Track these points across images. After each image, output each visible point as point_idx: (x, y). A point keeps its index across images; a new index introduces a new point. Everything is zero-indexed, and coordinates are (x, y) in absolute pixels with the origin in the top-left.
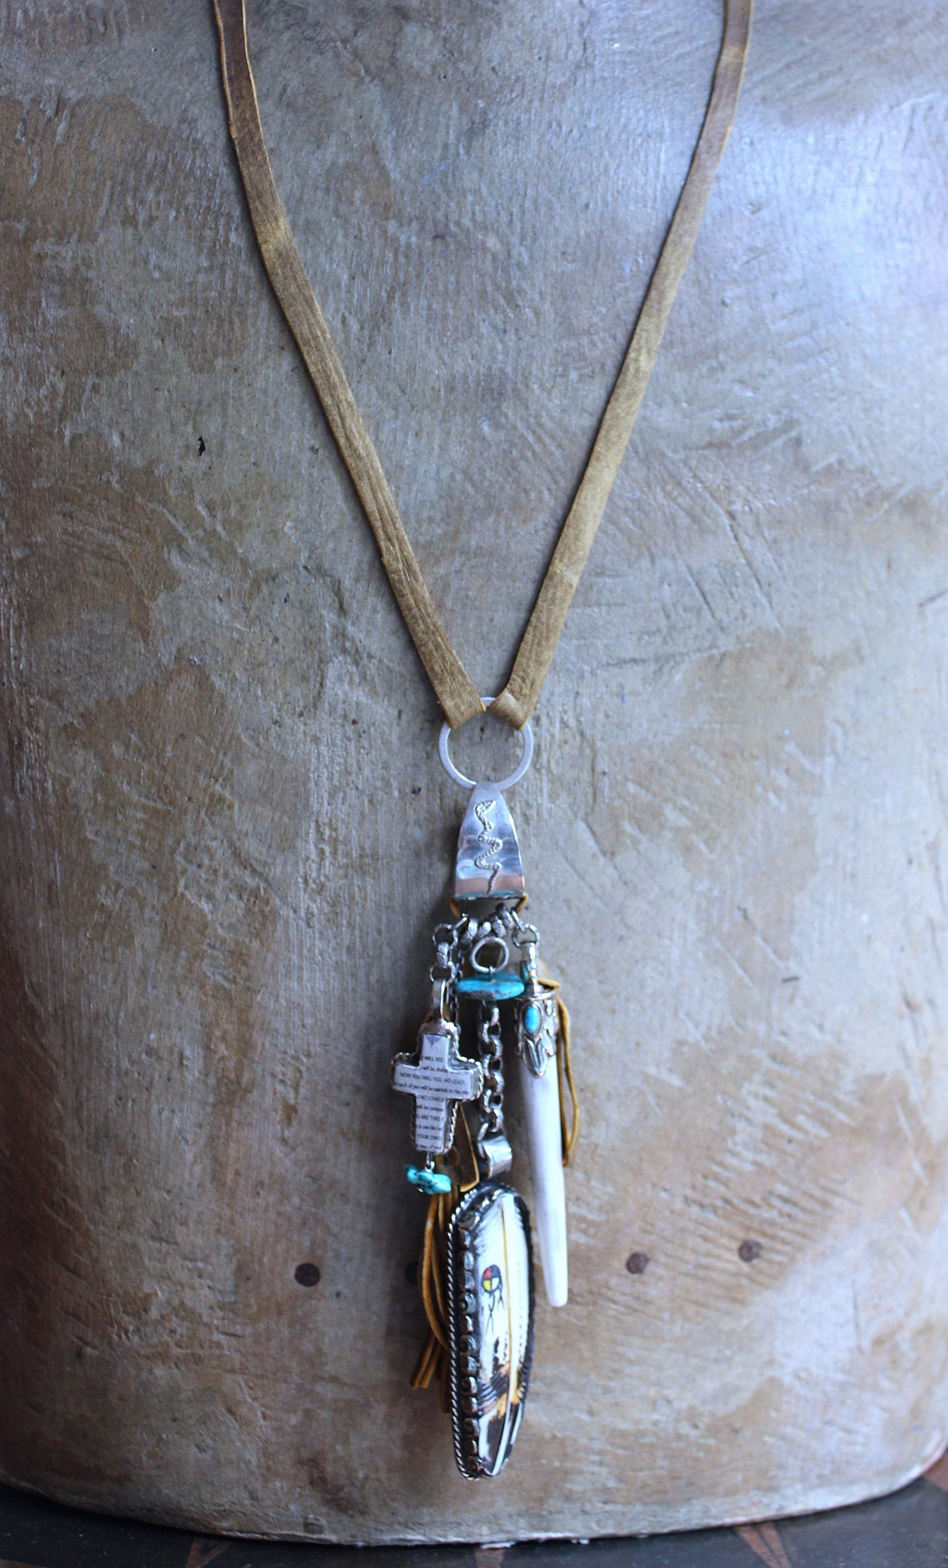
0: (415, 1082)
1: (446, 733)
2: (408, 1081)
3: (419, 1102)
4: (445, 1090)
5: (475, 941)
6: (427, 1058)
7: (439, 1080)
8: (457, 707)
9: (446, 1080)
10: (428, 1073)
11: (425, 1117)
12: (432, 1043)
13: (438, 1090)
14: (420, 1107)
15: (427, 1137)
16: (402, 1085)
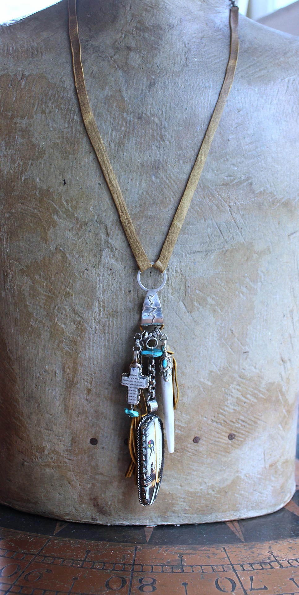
0: (128, 382)
2: (126, 382)
4: (137, 385)
5: (148, 339)
7: (135, 382)
8: (143, 265)
9: (138, 382)
10: (132, 380)
11: (131, 393)
12: (133, 370)
13: (135, 385)
14: (130, 390)
15: (131, 400)
16: (124, 383)
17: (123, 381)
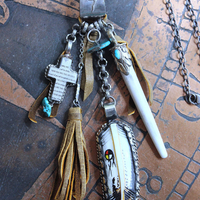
0: (57, 74)
2: (54, 73)
3: (57, 81)
5: (87, 31)
6: (63, 66)
9: (69, 75)
10: (62, 71)
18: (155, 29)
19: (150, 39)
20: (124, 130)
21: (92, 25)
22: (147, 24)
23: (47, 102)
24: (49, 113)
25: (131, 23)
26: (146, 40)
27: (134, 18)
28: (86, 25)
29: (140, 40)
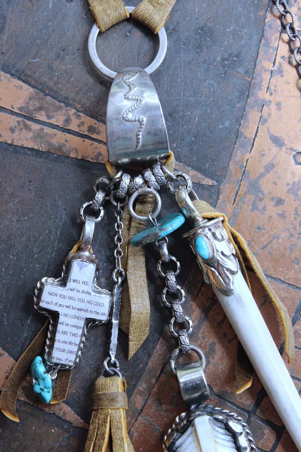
0: (61, 301)
1: (95, 31)
2: (55, 299)
3: (61, 319)
4: (86, 311)
5: (129, 194)
6: (74, 281)
7: (83, 301)
9: (89, 302)
10: (73, 294)
11: (64, 333)
12: (81, 269)
13: (80, 310)
14: (62, 323)
15: (64, 351)
16: (48, 303)
17: (45, 296)
18: (289, 179)
19: (280, 202)
20: (228, 429)
21: (139, 180)
22: (270, 167)
23: (41, 369)
24: (48, 396)
25: (232, 167)
26: (270, 205)
27: (238, 155)
28: (126, 181)
29: (254, 207)
